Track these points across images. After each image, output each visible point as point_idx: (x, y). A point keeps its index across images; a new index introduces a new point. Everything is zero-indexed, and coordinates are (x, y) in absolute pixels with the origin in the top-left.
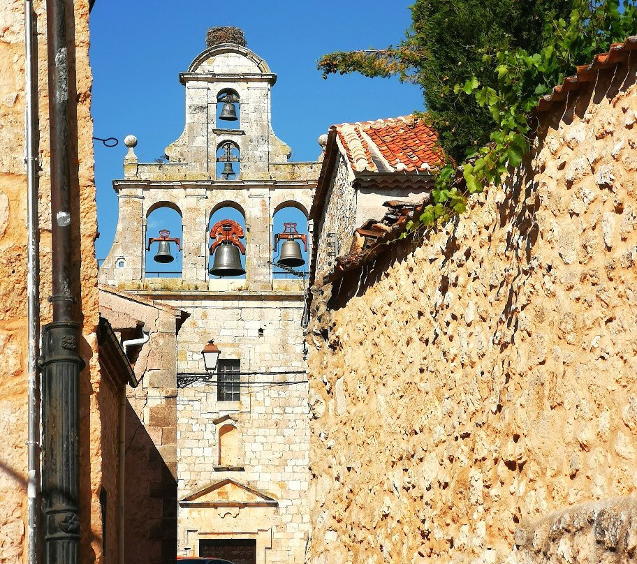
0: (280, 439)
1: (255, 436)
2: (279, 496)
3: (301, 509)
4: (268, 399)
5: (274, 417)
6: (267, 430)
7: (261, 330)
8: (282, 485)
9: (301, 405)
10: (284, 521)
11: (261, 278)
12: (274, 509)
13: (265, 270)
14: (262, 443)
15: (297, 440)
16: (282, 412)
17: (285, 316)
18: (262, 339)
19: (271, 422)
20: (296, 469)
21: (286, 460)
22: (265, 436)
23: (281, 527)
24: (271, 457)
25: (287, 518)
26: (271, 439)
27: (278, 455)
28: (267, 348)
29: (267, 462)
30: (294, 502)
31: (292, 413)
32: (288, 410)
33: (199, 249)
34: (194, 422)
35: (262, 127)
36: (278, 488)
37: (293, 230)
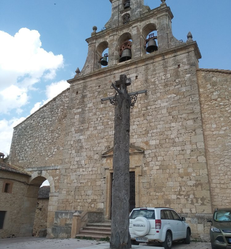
0: (145, 121)
1: (134, 122)
2: (145, 148)
3: (156, 154)
4: (139, 105)
5: (142, 112)
6: (139, 118)
7: (137, 77)
8: (147, 143)
9: (155, 104)
10: (148, 161)
11: (137, 56)
12: (142, 155)
13: (139, 53)
14: (137, 125)
15: (153, 120)
16: (146, 109)
17: (146, 68)
18: (137, 80)
19: (141, 114)
20: (153, 134)
21: (148, 131)
22: (138, 121)
23: (147, 164)
24: (141, 130)
25: (150, 159)
26: (141, 122)
27: (144, 129)
28: (139, 83)
29: (139, 133)
30: (153, 151)
31: (151, 108)
32: (149, 108)
33: (113, 53)
34: (109, 120)
35: (138, 4)
36: (145, 145)
37: (152, 36)
